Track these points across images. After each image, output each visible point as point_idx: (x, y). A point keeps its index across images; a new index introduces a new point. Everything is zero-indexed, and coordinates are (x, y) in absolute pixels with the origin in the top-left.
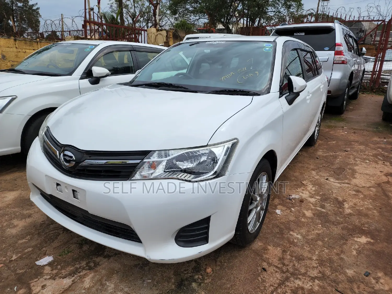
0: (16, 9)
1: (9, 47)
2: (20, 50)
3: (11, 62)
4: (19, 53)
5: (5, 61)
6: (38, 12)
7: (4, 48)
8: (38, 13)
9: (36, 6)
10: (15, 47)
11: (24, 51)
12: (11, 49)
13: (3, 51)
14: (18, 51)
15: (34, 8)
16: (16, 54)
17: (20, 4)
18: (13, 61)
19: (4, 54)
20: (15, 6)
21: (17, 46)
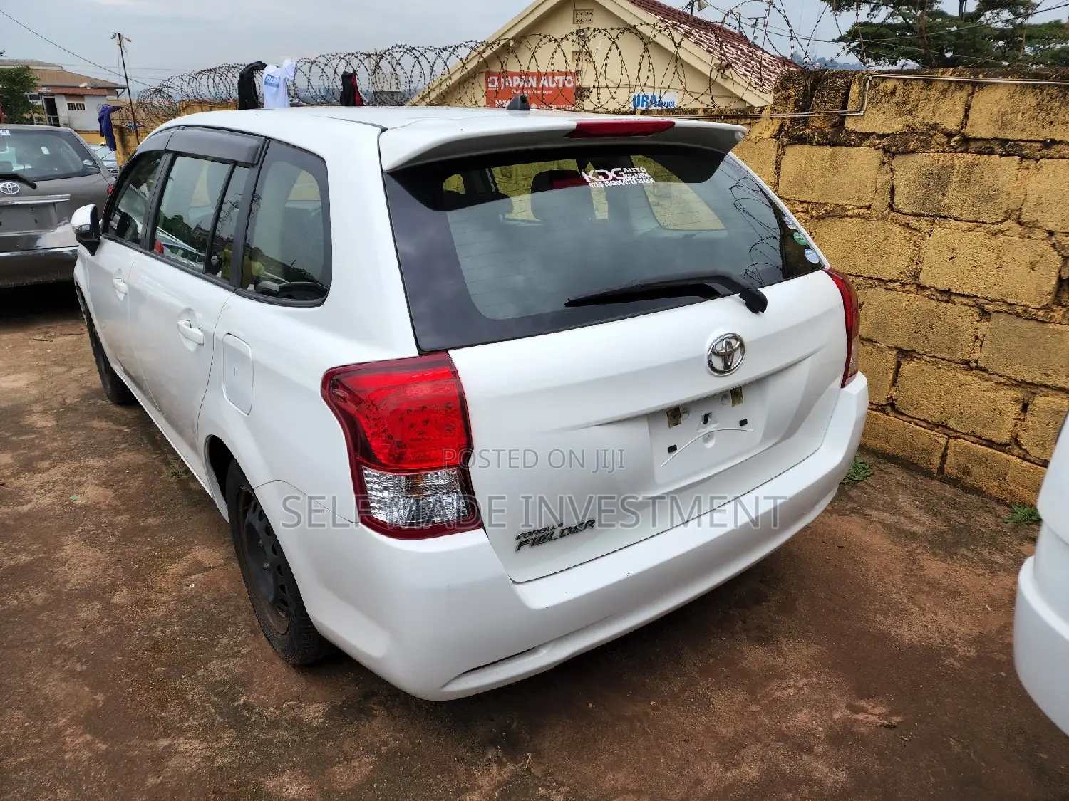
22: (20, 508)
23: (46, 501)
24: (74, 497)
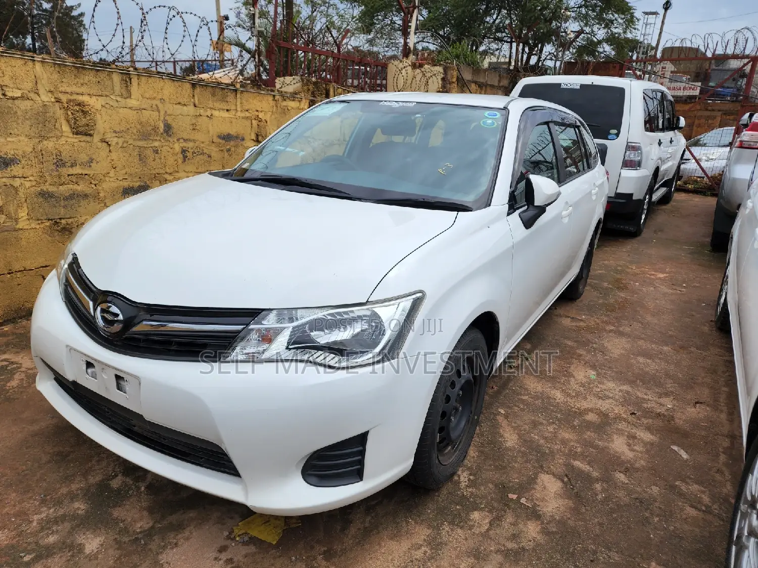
0: (38, 14)
1: (179, 103)
2: (202, 111)
3: (182, 141)
4: (200, 119)
5: (170, 139)
6: (82, 21)
7: (171, 105)
8: (81, 24)
9: (78, 9)
10: (192, 104)
11: (209, 113)
12: (185, 108)
13: (169, 112)
14: (198, 114)
15: (75, 13)
16: (194, 121)
17: (46, 6)
18: (185, 140)
19: (170, 120)
20: (36, 9)
21: (197, 102)
22: (630, 389)
23: (611, 385)
24: (593, 377)
